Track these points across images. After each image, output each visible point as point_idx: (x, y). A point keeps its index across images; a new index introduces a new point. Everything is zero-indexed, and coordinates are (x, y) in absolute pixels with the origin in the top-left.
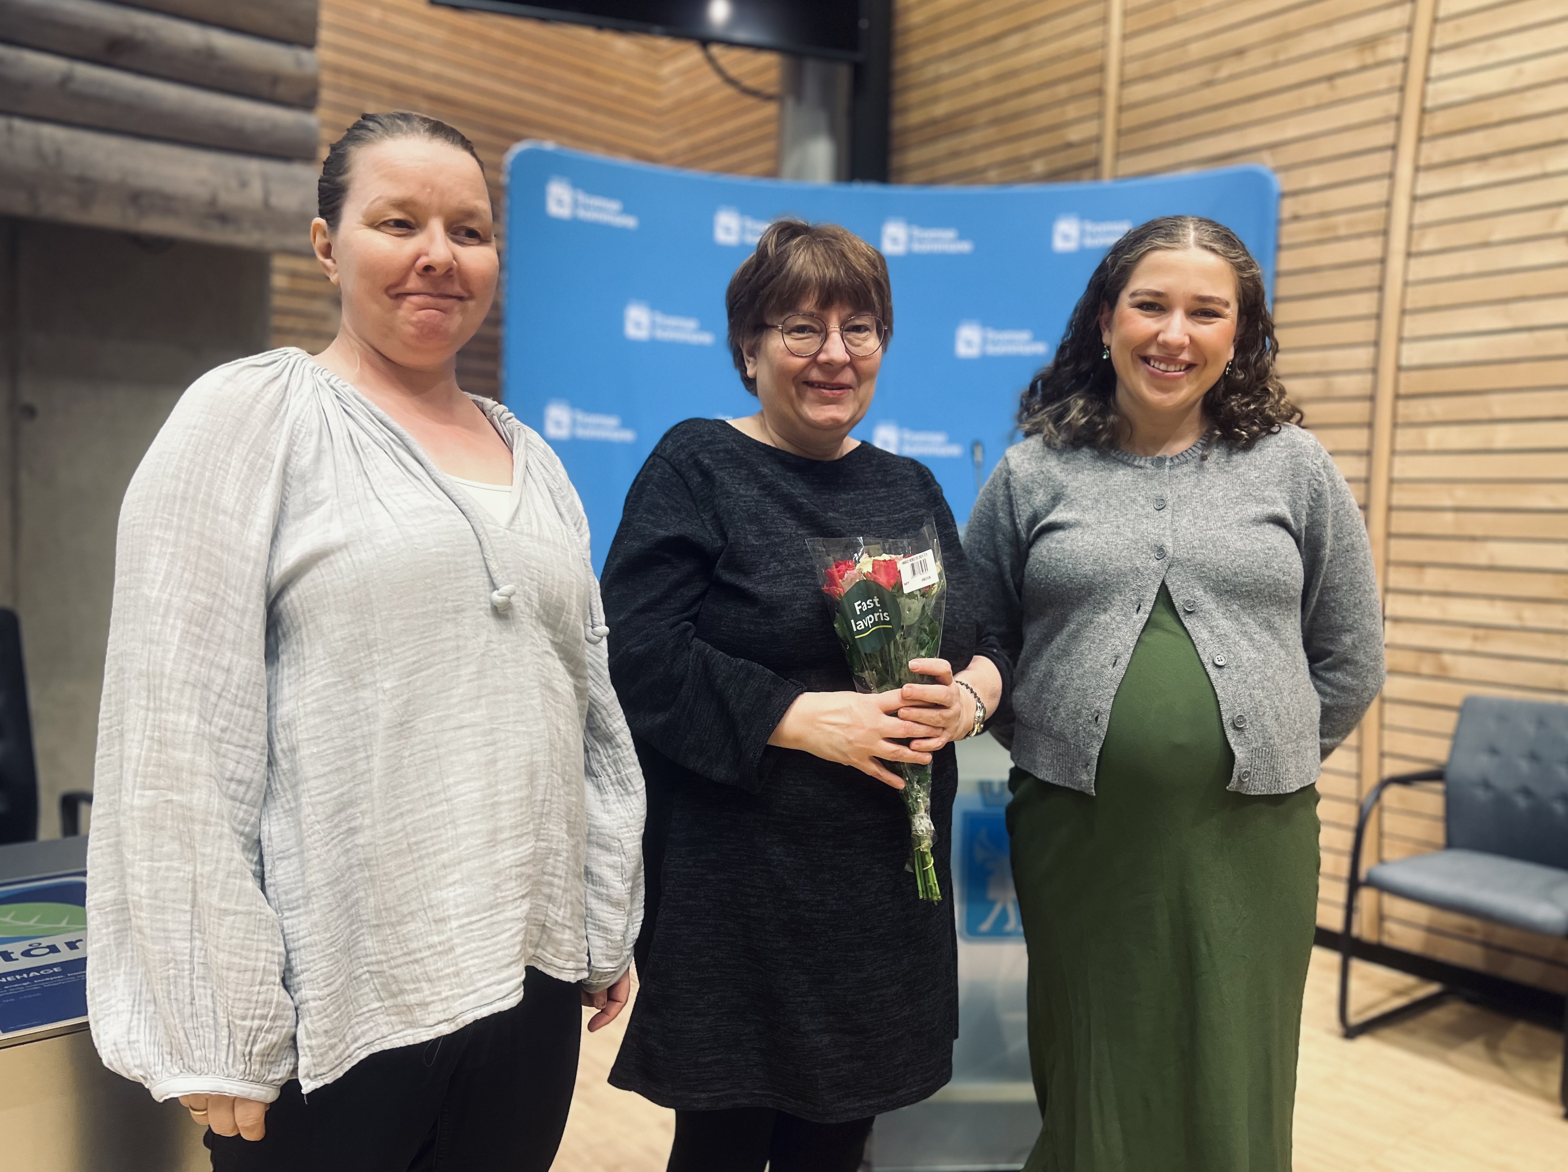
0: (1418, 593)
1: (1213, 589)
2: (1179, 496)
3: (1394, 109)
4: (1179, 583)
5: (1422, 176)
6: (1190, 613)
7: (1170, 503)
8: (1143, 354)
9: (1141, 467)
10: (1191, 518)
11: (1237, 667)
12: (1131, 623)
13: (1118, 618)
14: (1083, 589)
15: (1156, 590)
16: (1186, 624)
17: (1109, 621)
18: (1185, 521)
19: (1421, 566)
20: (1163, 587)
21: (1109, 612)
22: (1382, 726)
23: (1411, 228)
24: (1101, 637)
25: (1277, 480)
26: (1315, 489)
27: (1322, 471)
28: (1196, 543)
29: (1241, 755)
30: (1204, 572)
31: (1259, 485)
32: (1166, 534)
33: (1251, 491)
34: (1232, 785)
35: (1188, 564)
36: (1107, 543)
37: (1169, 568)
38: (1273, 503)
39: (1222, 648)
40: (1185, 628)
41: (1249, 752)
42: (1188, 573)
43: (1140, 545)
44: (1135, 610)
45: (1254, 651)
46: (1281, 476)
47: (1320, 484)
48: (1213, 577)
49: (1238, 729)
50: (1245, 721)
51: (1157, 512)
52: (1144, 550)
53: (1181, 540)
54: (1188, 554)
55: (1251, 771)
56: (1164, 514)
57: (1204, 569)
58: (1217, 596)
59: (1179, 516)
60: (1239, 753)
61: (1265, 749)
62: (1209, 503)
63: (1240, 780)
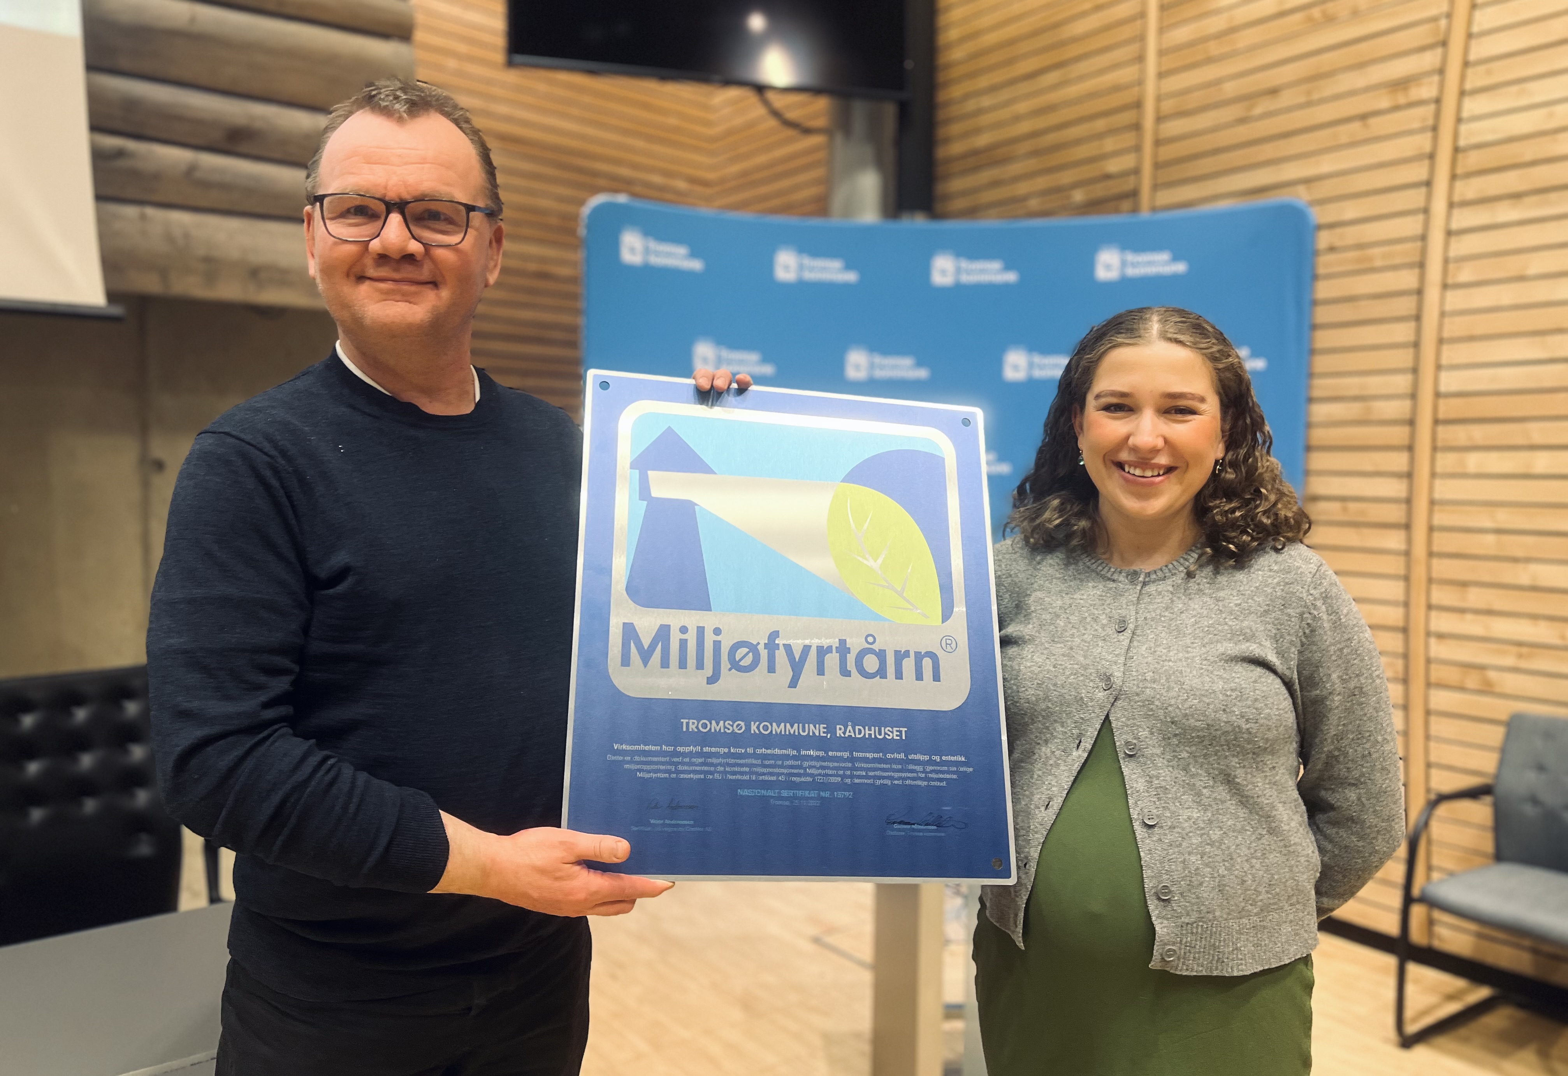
1: (1160, 731)
2: (1145, 619)
4: (1123, 719)
6: (1130, 757)
8: (1115, 459)
9: (1113, 581)
10: (1152, 645)
11: (1172, 828)
12: (1069, 761)
13: (1057, 753)
15: (1097, 727)
16: (1124, 770)
17: (1049, 755)
20: (1107, 724)
21: (1050, 745)
24: (1040, 773)
25: (1262, 610)
26: (1308, 624)
27: (1319, 603)
28: (1149, 676)
29: (1165, 930)
30: (1152, 710)
31: (1239, 613)
32: (1119, 661)
33: (1227, 620)
34: (1154, 964)
35: (1137, 698)
36: (1054, 667)
37: (1114, 702)
38: (1250, 637)
39: (1157, 803)
40: (1122, 773)
41: (1177, 926)
42: (1135, 709)
43: (1090, 671)
44: (1076, 746)
45: (1200, 808)
46: (1268, 605)
47: (1314, 618)
48: (1162, 717)
49: (1164, 900)
50: (1170, 892)
51: (1116, 635)
52: (1092, 678)
53: (1134, 670)
54: (1138, 687)
55: (1180, 949)
56: (1123, 637)
57: (1152, 706)
58: (1164, 739)
59: (1139, 641)
60: (1161, 928)
61: (1201, 924)
62: (1178, 629)
63: (1163, 958)
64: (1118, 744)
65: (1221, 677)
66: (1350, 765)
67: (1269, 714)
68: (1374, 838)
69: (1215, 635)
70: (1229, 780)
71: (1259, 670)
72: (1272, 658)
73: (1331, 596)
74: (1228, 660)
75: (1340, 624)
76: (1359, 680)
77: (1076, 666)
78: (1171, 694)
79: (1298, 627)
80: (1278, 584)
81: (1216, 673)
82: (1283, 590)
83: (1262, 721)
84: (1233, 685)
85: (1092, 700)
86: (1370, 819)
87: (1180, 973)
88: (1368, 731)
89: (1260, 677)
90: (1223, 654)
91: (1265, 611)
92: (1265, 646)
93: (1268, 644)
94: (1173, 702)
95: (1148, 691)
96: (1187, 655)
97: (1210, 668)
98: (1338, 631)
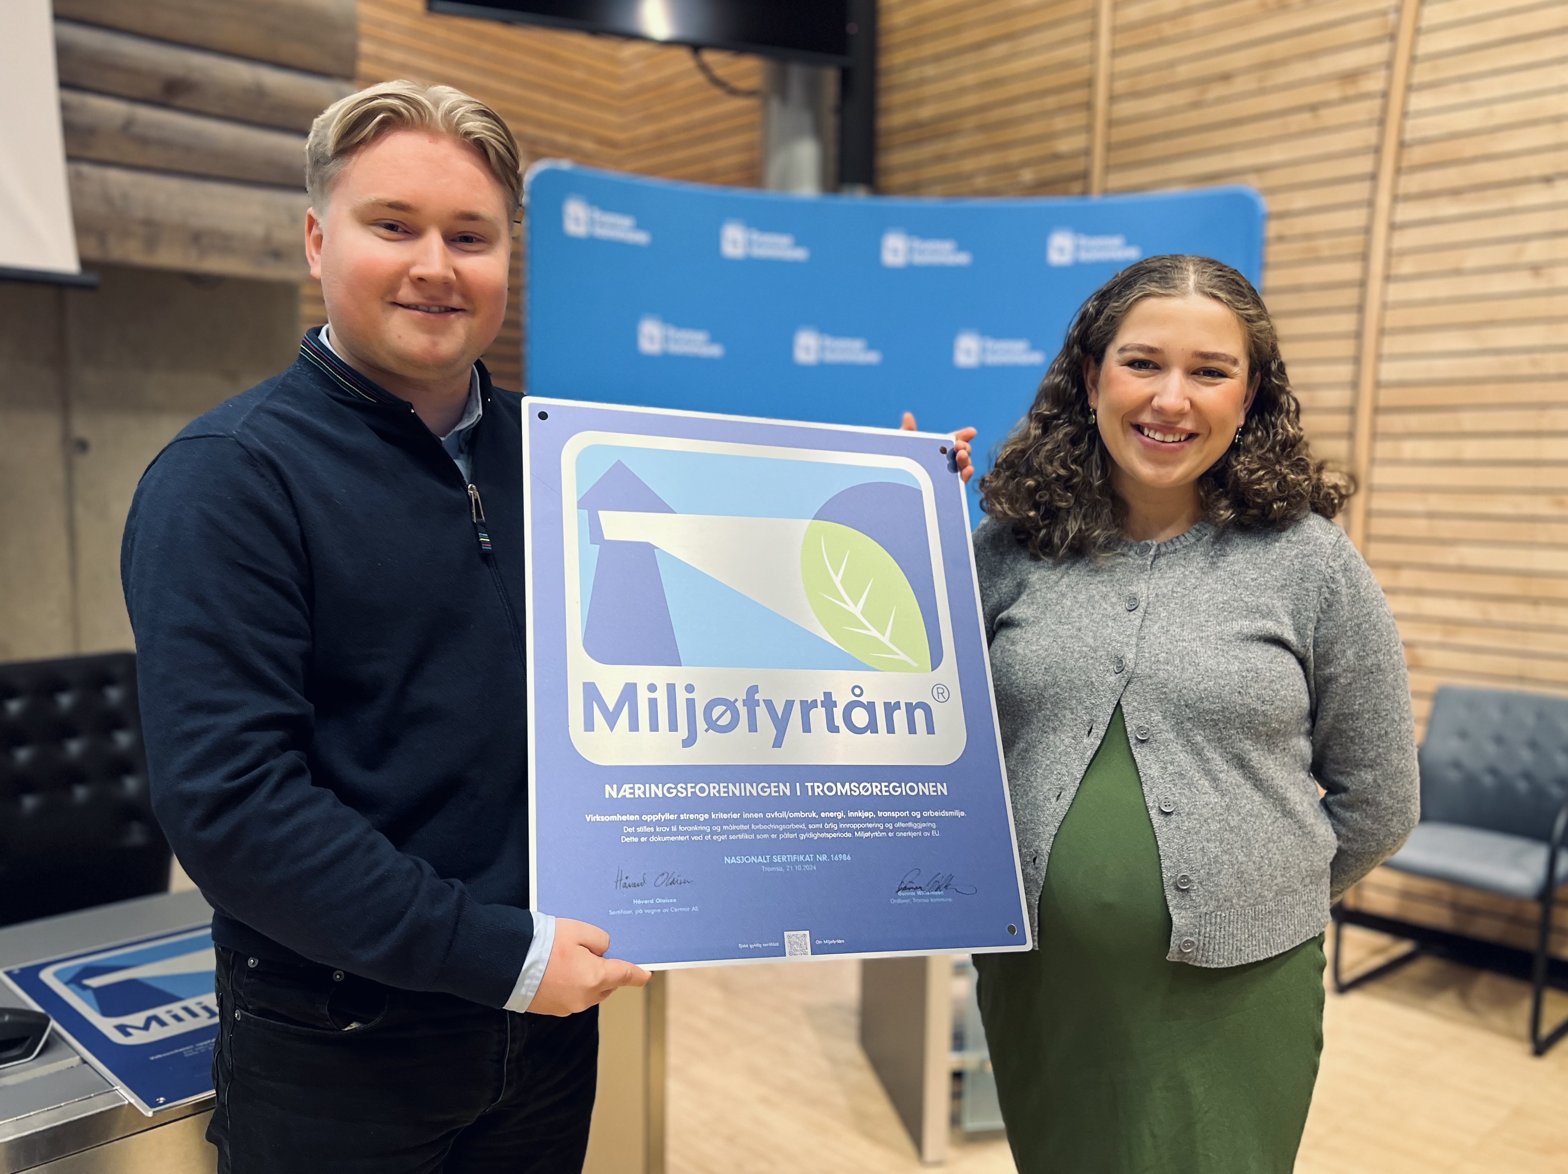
1: (1173, 715)
2: (1157, 596)
4: (1135, 704)
8: (1134, 421)
11: (1190, 815)
12: (1080, 749)
13: (1067, 742)
15: (1110, 712)
16: (1137, 757)
17: (1057, 743)
20: (1119, 708)
21: (1058, 734)
24: (1048, 763)
25: (1279, 584)
26: (1325, 598)
27: (1339, 576)
28: (1162, 657)
29: (1183, 920)
31: (1255, 589)
32: (1131, 642)
33: (1243, 596)
34: (1172, 956)
35: (1149, 681)
36: (1063, 649)
37: (1127, 685)
38: (1268, 614)
39: (1173, 789)
40: (1135, 760)
41: (1195, 917)
42: (1147, 693)
43: (1099, 653)
44: (1087, 733)
45: (1217, 793)
46: (1285, 579)
47: (1332, 592)
48: (1175, 701)
50: (1190, 881)
51: (1127, 613)
52: (1103, 661)
53: (1146, 651)
54: (1151, 669)
55: (1199, 940)
56: (1134, 617)
57: (1165, 690)
58: (1177, 723)
60: (1178, 919)
62: (1191, 606)
63: (1181, 950)
64: (1129, 729)
65: (1236, 657)
66: (1366, 745)
67: (1285, 696)
68: (1389, 820)
69: (1230, 612)
71: (1274, 650)
72: (1290, 635)
73: (1350, 569)
74: (1244, 640)
75: (1360, 598)
76: (1377, 657)
77: (1085, 649)
78: (1185, 676)
79: (1315, 602)
80: (1296, 556)
81: (1231, 653)
82: (1301, 563)
83: (1278, 703)
84: (1249, 665)
85: (1102, 685)
86: (1385, 799)
87: (1199, 965)
88: (1384, 710)
89: (1275, 657)
90: (1238, 633)
91: (1282, 586)
92: (1282, 623)
93: (1286, 620)
94: (1187, 684)
96: (1201, 635)
97: (1225, 648)
98: (1357, 606)
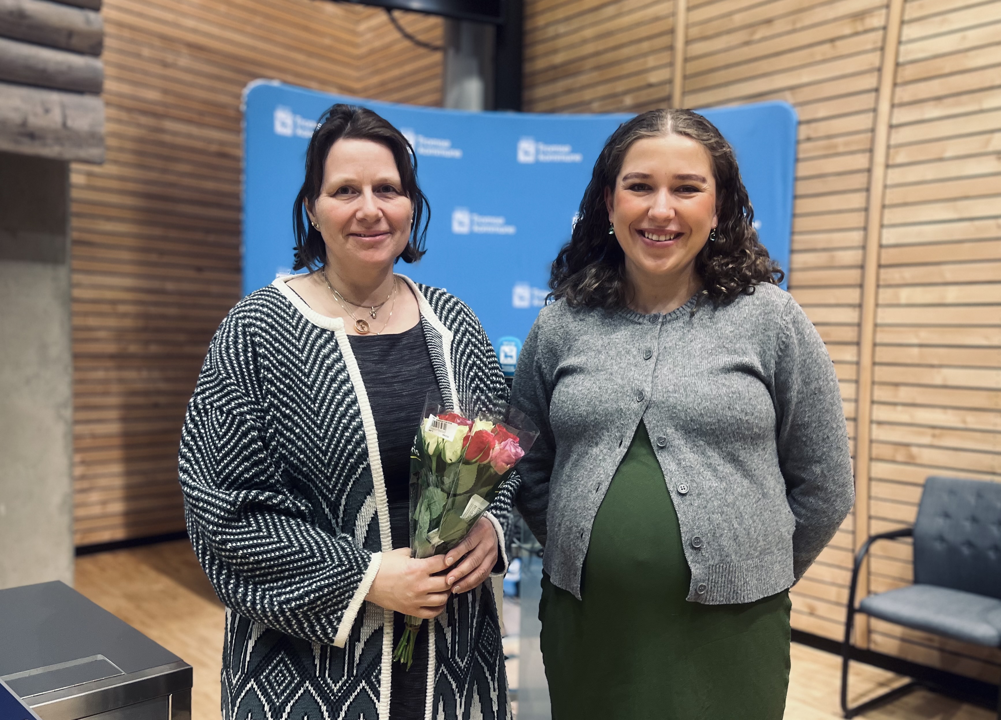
0: (895, 404)
1: (683, 428)
2: (665, 348)
3: (877, 64)
4: (654, 422)
5: (896, 111)
6: (662, 448)
7: (655, 354)
8: (637, 228)
9: (640, 324)
10: (671, 366)
11: (699, 495)
12: (613, 455)
13: (605, 451)
14: (579, 425)
15: (634, 428)
16: (659, 458)
17: (598, 453)
18: (666, 369)
19: (896, 385)
20: (641, 426)
21: (599, 446)
22: (869, 497)
23: (888, 147)
24: (592, 467)
26: (783, 341)
28: (671, 388)
29: (698, 570)
30: (675, 413)
32: (648, 380)
33: (725, 343)
34: (691, 597)
35: (663, 405)
37: (646, 409)
38: (743, 354)
39: (686, 478)
40: (658, 460)
41: (705, 568)
42: (662, 413)
43: (626, 389)
44: (618, 444)
45: (717, 480)
47: (787, 336)
48: (683, 417)
49: (696, 549)
50: (700, 542)
51: (645, 361)
52: (629, 394)
53: (659, 385)
54: (663, 397)
55: (708, 585)
56: (650, 363)
57: (675, 410)
58: (686, 433)
59: (661, 365)
60: (695, 569)
61: (722, 565)
63: (696, 592)
64: (651, 439)
70: (734, 459)
72: (758, 368)
73: (798, 321)
74: (726, 371)
77: (615, 386)
78: (689, 400)
79: (775, 344)
80: (760, 314)
82: (763, 318)
83: (756, 414)
85: (629, 410)
87: (707, 603)
91: (751, 335)
94: (690, 405)
95: (671, 399)
98: (803, 347)
